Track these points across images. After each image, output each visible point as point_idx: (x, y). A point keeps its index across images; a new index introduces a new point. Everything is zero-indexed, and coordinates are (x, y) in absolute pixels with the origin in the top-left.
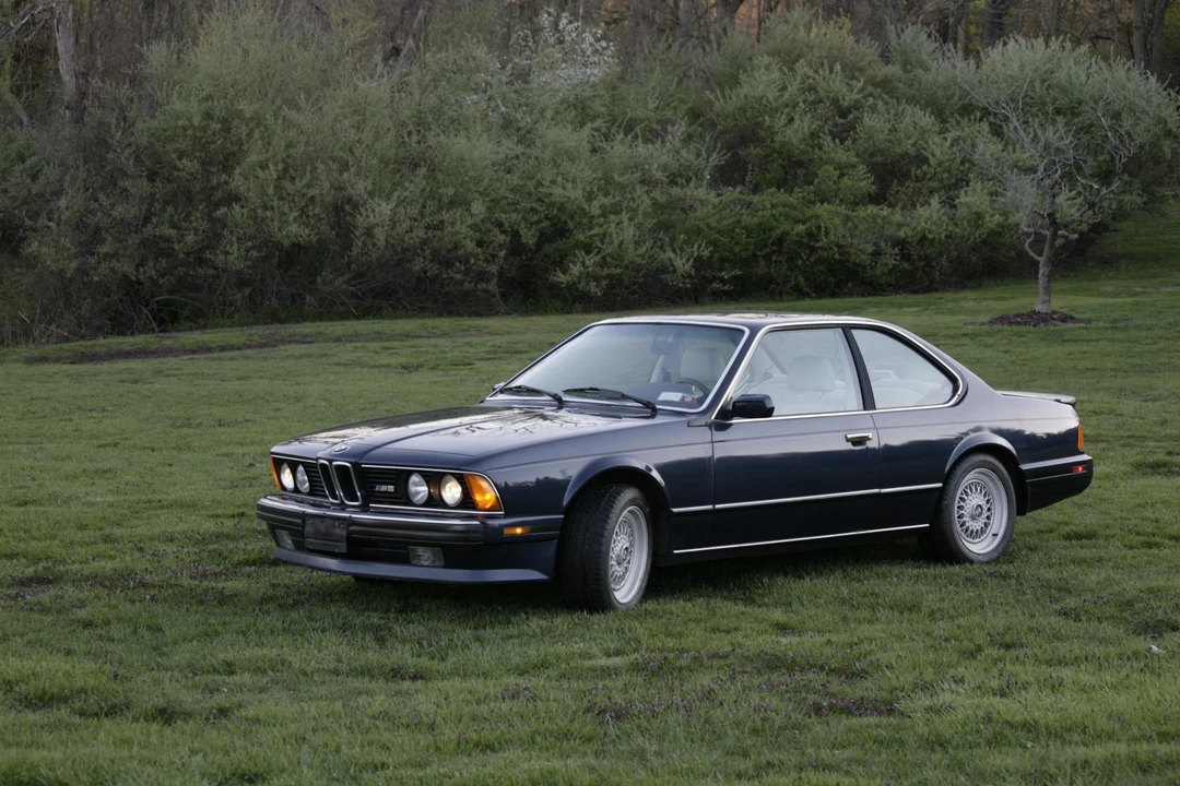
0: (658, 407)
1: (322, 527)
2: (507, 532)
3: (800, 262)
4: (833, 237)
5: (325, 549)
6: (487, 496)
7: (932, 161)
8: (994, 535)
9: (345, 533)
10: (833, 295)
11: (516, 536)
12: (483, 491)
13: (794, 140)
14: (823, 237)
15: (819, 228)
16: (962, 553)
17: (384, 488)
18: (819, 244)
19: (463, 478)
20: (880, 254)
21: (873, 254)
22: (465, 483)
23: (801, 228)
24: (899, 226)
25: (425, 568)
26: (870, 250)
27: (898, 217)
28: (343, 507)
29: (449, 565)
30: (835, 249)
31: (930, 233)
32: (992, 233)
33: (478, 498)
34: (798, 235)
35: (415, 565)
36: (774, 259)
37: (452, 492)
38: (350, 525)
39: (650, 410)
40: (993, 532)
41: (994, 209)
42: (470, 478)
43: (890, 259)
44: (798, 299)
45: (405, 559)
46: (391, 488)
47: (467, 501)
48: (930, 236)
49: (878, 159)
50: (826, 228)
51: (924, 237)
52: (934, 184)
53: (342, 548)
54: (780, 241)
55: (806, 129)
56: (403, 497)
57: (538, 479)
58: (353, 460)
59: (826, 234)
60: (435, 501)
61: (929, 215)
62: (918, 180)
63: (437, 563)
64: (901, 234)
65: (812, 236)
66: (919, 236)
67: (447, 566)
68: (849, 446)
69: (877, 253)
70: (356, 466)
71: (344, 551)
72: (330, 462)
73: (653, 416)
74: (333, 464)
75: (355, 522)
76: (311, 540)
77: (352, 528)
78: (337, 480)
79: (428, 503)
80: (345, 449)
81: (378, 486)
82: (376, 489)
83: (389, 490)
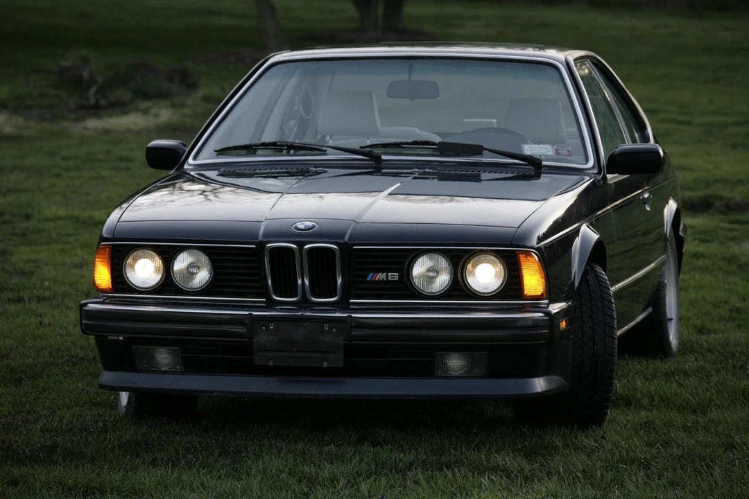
0: (544, 163)
1: (298, 334)
2: (561, 325)
9: (341, 341)
11: (564, 332)
17: (381, 276)
19: (514, 257)
25: (456, 379)
28: (306, 304)
39: (533, 168)
46: (393, 276)
47: (512, 287)
56: (407, 287)
58: (341, 241)
60: (459, 288)
70: (346, 247)
71: (341, 364)
72: (301, 245)
73: (537, 176)
74: (306, 247)
75: (362, 324)
76: (270, 354)
77: (355, 333)
78: (306, 269)
79: (447, 294)
80: (313, 227)
81: (371, 275)
82: (368, 279)
83: (390, 279)
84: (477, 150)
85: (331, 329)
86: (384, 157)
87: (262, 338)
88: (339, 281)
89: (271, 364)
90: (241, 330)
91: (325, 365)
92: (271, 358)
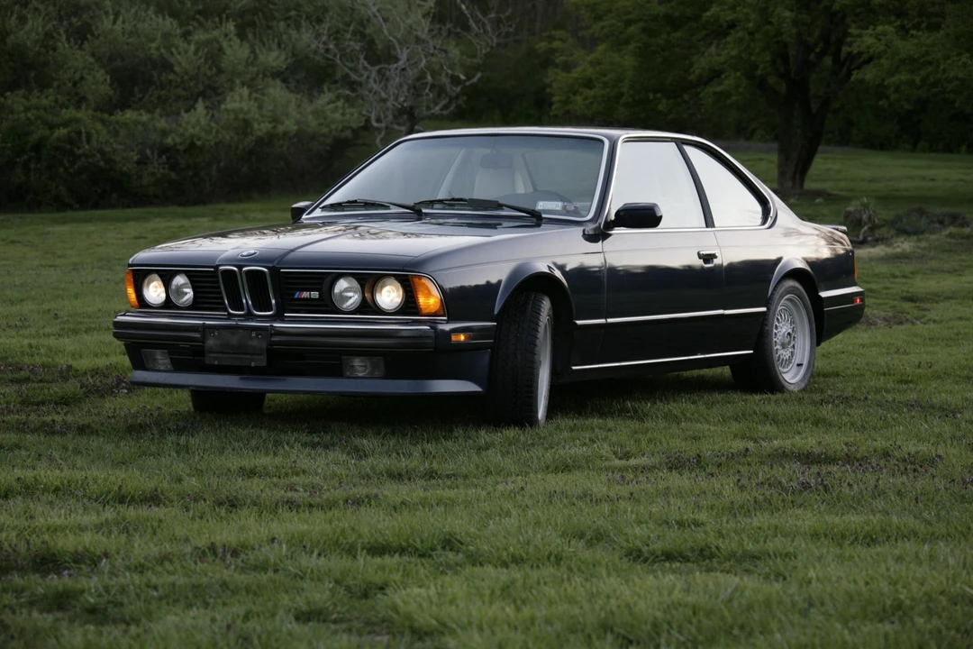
0: (543, 216)
1: (234, 340)
2: (454, 338)
3: (61, 170)
4: (95, 143)
5: (237, 363)
6: (430, 300)
7: (177, 69)
8: (798, 365)
9: (264, 346)
10: (96, 206)
11: (459, 344)
12: (429, 294)
13: (29, 43)
14: (85, 143)
15: (79, 133)
16: (779, 382)
17: (305, 295)
18: (80, 152)
19: (408, 280)
20: (145, 164)
21: (139, 163)
22: (410, 286)
23: (63, 131)
24: (164, 133)
25: (362, 379)
26: (135, 158)
27: (162, 123)
28: (249, 316)
29: (389, 375)
30: (98, 155)
31: (199, 139)
32: (260, 141)
33: (422, 300)
34: (58, 139)
35: (349, 377)
36: (32, 166)
37: (389, 296)
38: (272, 335)
39: (534, 220)
40: (798, 361)
41: (262, 116)
42: (416, 280)
43: (157, 168)
44: (58, 210)
45: (337, 371)
46: (315, 295)
47: (410, 305)
48: (199, 143)
49: (118, 63)
50: (87, 132)
51: (192, 145)
52: (180, 92)
53: (261, 361)
54: (37, 147)
55: (40, 29)
56: (327, 304)
57: (488, 282)
58: (270, 265)
59: (89, 140)
60: (368, 306)
61: (196, 121)
62: (162, 87)
63: (377, 374)
64: (169, 141)
65: (73, 141)
66: (188, 142)
67: (387, 376)
68: (700, 262)
69: (143, 162)
70: (274, 271)
71: (264, 364)
72: (240, 267)
73: (538, 226)
74: (244, 269)
75: (279, 332)
76: (215, 355)
77: (275, 339)
78: (246, 288)
79: (359, 310)
80: (255, 253)
81: (298, 293)
82: (296, 297)
83: (312, 297)
84: (500, 206)
85: (257, 335)
86: (424, 211)
87: (210, 343)
88: (273, 302)
89: (216, 362)
90: (197, 335)
91: (253, 364)
92: (216, 358)
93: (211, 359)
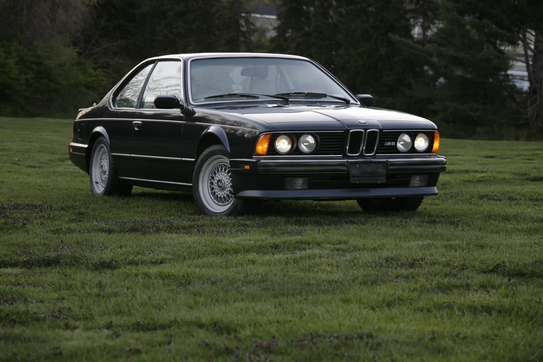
5: (370, 182)
9: (385, 171)
17: (389, 144)
19: (433, 134)
22: (433, 137)
38: (389, 166)
63: (423, 184)
67: (427, 185)
70: (381, 130)
71: (384, 182)
72: (366, 130)
74: (368, 131)
75: (393, 164)
76: (357, 178)
77: (391, 167)
78: (366, 141)
79: (409, 151)
80: (366, 122)
81: (386, 143)
82: (385, 145)
83: (392, 145)
85: (381, 166)
87: (354, 171)
88: (375, 148)
89: (357, 182)
90: (345, 168)
91: (379, 182)
92: (357, 180)
93: (353, 181)
